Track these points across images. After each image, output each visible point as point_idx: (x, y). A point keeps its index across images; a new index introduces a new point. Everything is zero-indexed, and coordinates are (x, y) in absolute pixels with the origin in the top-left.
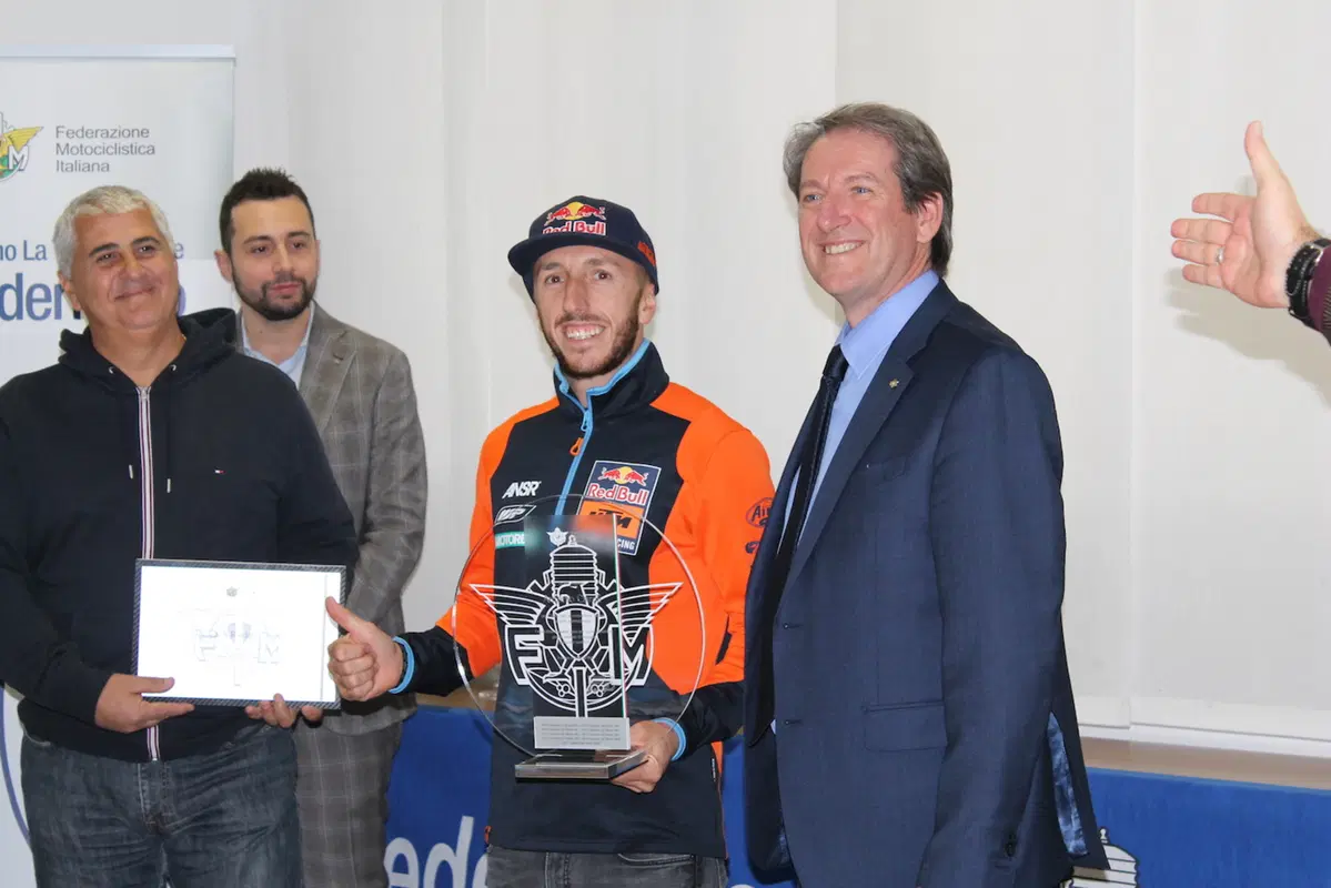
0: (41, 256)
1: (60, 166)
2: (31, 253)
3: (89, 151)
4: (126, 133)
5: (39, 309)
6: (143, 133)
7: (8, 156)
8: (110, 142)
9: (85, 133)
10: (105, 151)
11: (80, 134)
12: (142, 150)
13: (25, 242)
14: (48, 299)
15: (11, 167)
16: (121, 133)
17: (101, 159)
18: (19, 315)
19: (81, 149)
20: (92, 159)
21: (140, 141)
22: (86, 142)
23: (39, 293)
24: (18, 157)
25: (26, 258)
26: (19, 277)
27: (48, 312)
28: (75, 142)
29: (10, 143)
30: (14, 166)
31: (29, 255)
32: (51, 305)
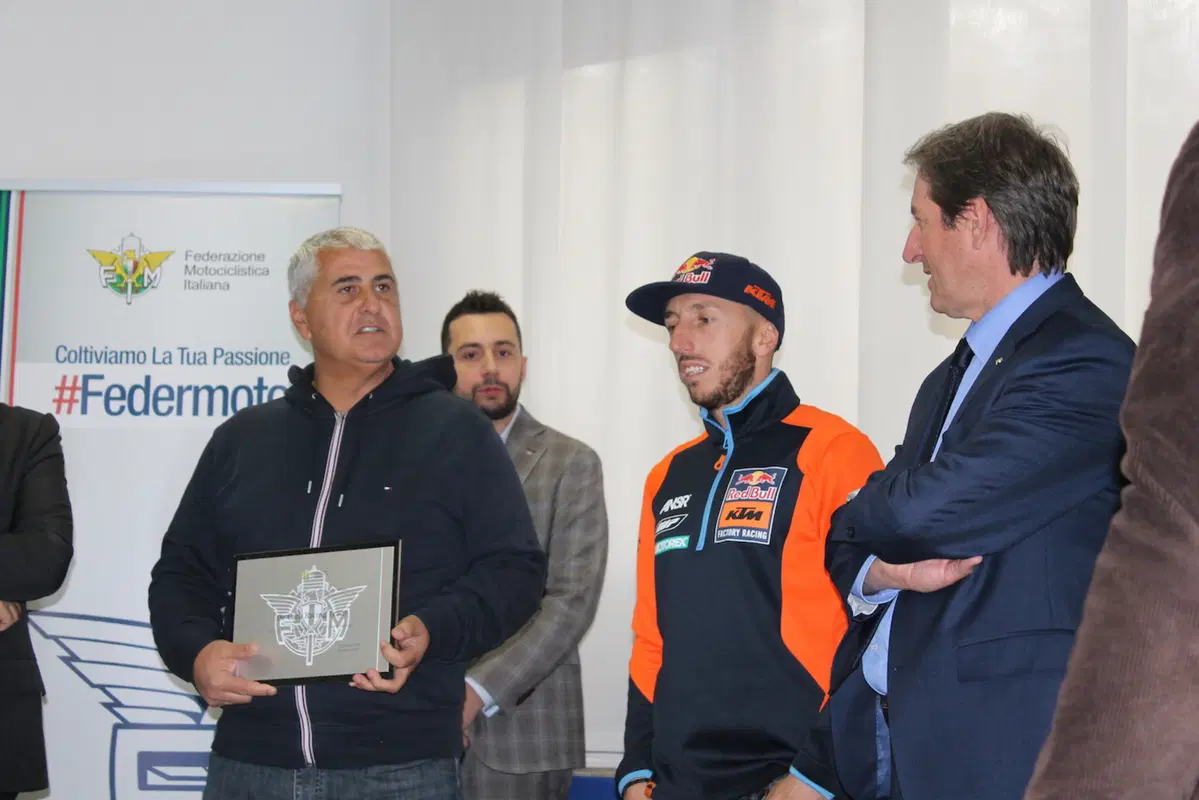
0: (167, 361)
1: (187, 285)
2: (159, 358)
3: (213, 272)
4: (245, 258)
5: (163, 406)
6: (260, 257)
7: (143, 276)
8: (232, 264)
9: (210, 257)
10: (227, 272)
11: (206, 257)
12: (258, 272)
13: (154, 349)
14: (171, 398)
15: (145, 285)
16: (241, 258)
17: (222, 279)
18: (146, 411)
19: (206, 270)
20: (214, 279)
21: (255, 264)
22: (210, 264)
23: (164, 393)
24: (152, 277)
25: (154, 362)
26: (148, 379)
27: (170, 409)
28: (201, 264)
29: (145, 263)
30: (149, 284)
31: (157, 360)
32: (174, 403)
